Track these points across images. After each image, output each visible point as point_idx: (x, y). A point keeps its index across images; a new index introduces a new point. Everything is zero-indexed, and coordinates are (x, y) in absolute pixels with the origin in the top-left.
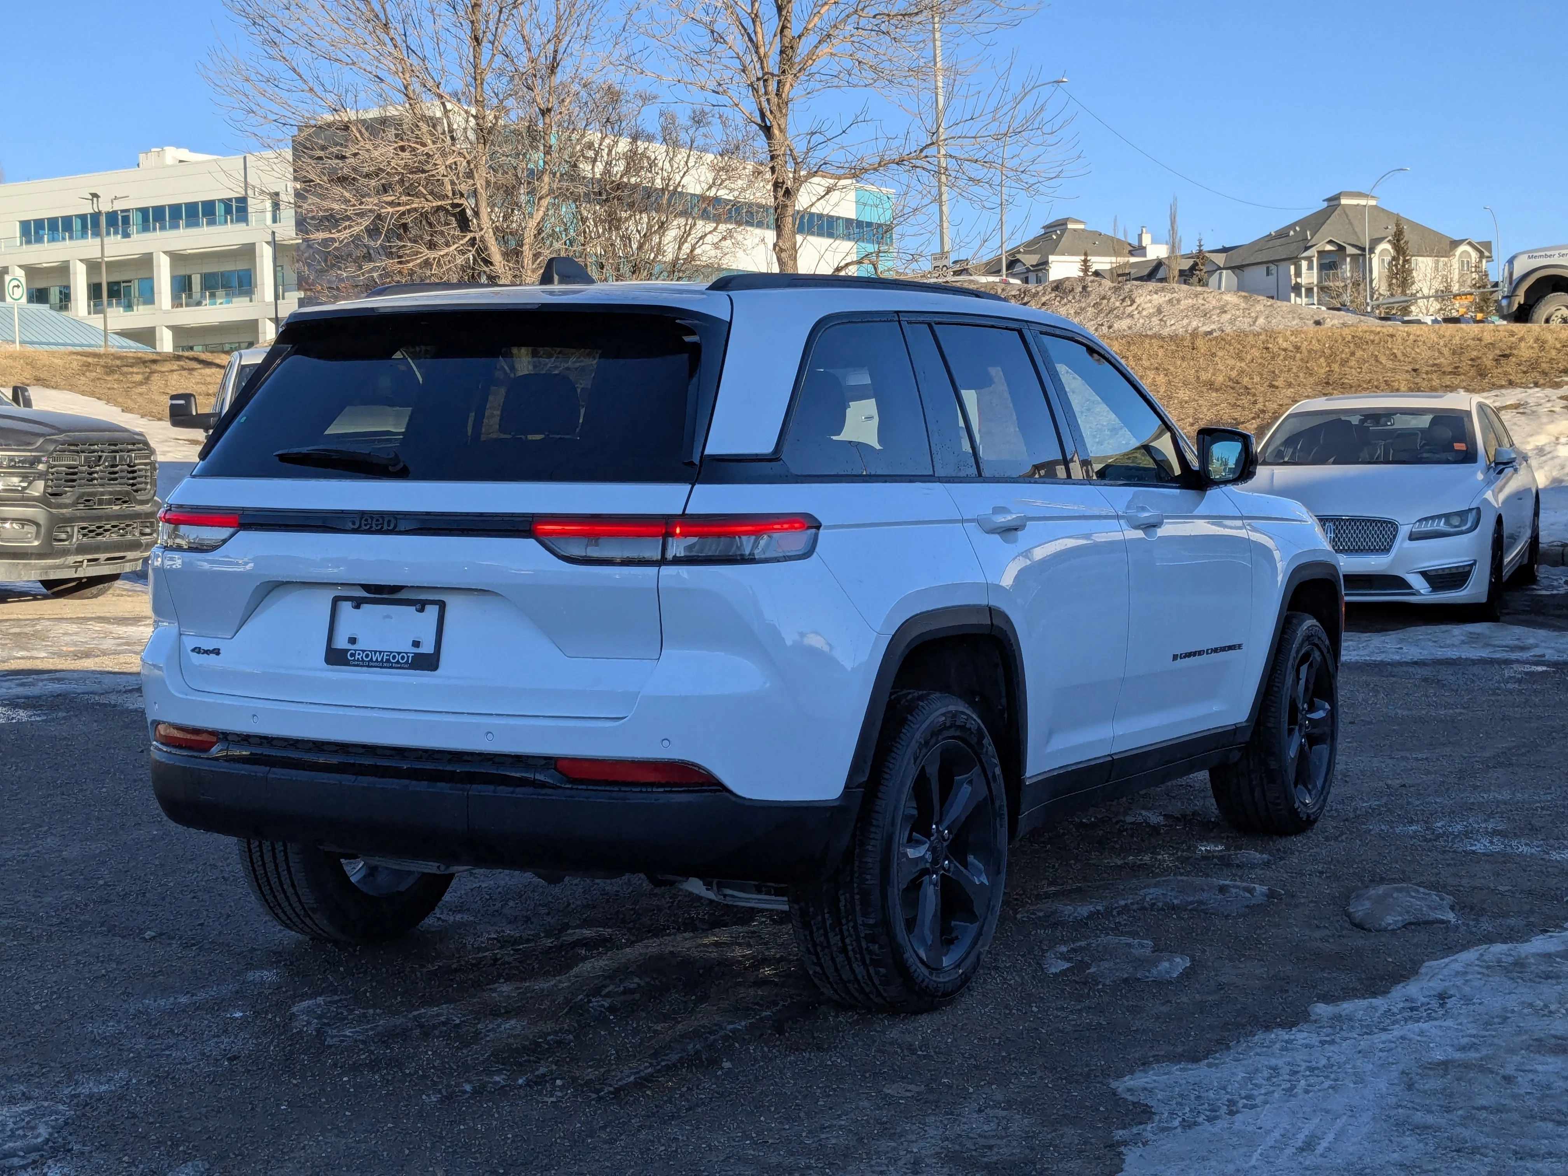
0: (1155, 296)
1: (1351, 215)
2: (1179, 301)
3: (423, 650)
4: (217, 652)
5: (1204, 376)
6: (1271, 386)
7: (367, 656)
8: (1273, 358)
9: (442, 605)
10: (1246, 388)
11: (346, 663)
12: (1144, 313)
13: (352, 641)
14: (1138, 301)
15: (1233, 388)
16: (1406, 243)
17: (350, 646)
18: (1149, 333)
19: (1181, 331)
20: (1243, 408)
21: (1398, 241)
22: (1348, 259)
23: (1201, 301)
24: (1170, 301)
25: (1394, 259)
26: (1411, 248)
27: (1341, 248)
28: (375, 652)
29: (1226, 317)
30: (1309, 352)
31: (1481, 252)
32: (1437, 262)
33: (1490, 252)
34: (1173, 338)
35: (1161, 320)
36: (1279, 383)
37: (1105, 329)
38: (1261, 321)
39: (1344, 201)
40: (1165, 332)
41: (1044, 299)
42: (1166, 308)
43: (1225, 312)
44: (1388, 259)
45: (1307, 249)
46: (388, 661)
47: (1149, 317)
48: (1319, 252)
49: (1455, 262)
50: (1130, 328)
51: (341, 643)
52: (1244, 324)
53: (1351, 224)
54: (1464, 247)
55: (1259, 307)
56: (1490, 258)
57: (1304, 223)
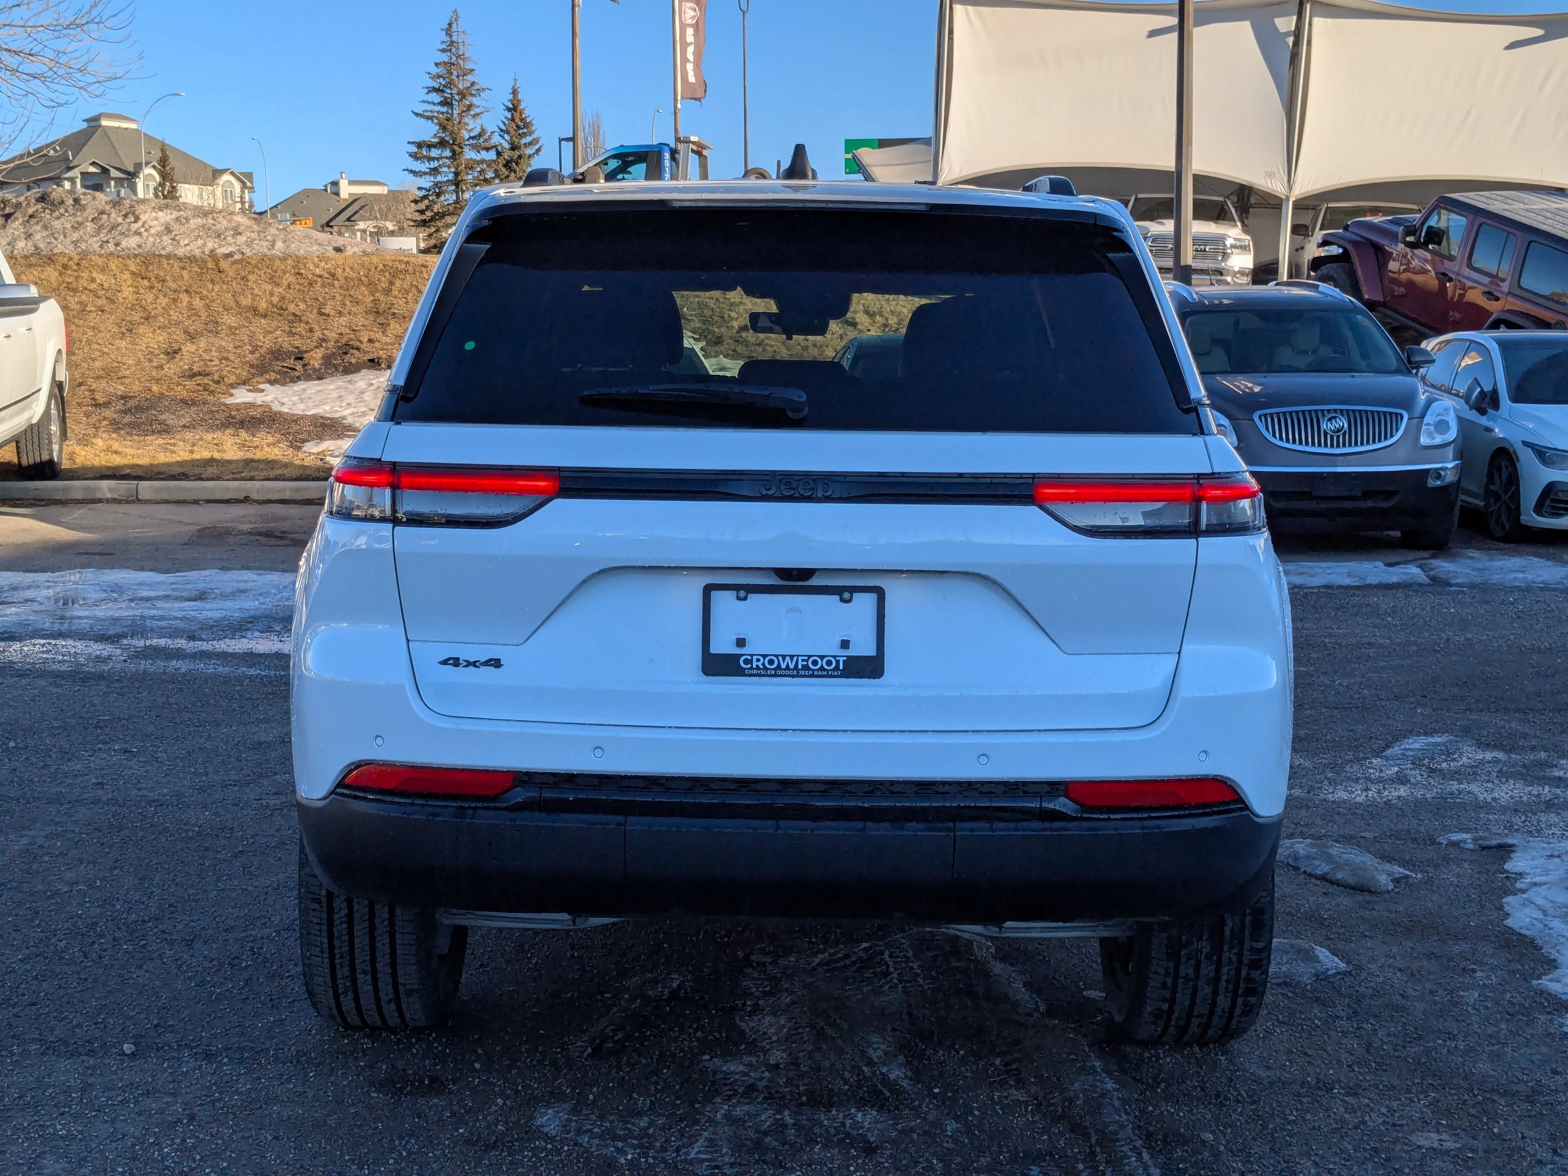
0: (160, 214)
1: (113, 138)
2: (187, 220)
3: (855, 651)
4: (496, 663)
5: (246, 301)
6: (322, 314)
7: (771, 662)
8: (310, 284)
9: (880, 593)
10: (294, 315)
11: (741, 672)
12: (153, 231)
13: (741, 643)
14: (143, 217)
15: (281, 315)
16: (172, 169)
17: (738, 651)
18: (163, 253)
19: (197, 252)
20: (301, 336)
21: (164, 167)
22: (113, 183)
23: (211, 221)
24: (177, 219)
25: (160, 185)
26: (177, 175)
27: (105, 171)
28: (784, 657)
29: (241, 239)
30: (346, 278)
31: (243, 183)
32: (201, 191)
33: (252, 182)
34: (192, 259)
35: (173, 239)
36: (327, 310)
37: (111, 247)
38: (279, 245)
39: (104, 123)
40: (181, 252)
41: (31, 211)
42: (175, 226)
43: (240, 234)
44: (152, 185)
45: (69, 169)
46: (806, 667)
47: (159, 235)
48: (81, 173)
49: (219, 192)
50: (140, 246)
51: (722, 645)
52: (262, 247)
53: (113, 146)
54: (227, 177)
55: (273, 231)
56: (252, 189)
57: (65, 142)
